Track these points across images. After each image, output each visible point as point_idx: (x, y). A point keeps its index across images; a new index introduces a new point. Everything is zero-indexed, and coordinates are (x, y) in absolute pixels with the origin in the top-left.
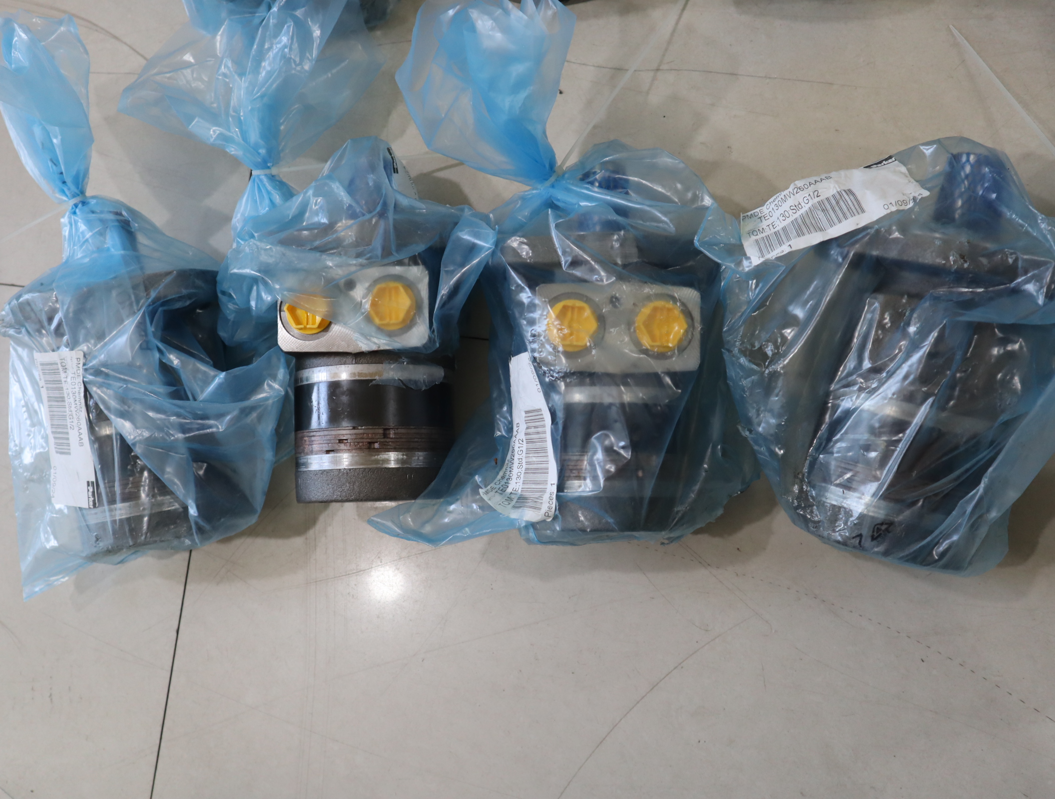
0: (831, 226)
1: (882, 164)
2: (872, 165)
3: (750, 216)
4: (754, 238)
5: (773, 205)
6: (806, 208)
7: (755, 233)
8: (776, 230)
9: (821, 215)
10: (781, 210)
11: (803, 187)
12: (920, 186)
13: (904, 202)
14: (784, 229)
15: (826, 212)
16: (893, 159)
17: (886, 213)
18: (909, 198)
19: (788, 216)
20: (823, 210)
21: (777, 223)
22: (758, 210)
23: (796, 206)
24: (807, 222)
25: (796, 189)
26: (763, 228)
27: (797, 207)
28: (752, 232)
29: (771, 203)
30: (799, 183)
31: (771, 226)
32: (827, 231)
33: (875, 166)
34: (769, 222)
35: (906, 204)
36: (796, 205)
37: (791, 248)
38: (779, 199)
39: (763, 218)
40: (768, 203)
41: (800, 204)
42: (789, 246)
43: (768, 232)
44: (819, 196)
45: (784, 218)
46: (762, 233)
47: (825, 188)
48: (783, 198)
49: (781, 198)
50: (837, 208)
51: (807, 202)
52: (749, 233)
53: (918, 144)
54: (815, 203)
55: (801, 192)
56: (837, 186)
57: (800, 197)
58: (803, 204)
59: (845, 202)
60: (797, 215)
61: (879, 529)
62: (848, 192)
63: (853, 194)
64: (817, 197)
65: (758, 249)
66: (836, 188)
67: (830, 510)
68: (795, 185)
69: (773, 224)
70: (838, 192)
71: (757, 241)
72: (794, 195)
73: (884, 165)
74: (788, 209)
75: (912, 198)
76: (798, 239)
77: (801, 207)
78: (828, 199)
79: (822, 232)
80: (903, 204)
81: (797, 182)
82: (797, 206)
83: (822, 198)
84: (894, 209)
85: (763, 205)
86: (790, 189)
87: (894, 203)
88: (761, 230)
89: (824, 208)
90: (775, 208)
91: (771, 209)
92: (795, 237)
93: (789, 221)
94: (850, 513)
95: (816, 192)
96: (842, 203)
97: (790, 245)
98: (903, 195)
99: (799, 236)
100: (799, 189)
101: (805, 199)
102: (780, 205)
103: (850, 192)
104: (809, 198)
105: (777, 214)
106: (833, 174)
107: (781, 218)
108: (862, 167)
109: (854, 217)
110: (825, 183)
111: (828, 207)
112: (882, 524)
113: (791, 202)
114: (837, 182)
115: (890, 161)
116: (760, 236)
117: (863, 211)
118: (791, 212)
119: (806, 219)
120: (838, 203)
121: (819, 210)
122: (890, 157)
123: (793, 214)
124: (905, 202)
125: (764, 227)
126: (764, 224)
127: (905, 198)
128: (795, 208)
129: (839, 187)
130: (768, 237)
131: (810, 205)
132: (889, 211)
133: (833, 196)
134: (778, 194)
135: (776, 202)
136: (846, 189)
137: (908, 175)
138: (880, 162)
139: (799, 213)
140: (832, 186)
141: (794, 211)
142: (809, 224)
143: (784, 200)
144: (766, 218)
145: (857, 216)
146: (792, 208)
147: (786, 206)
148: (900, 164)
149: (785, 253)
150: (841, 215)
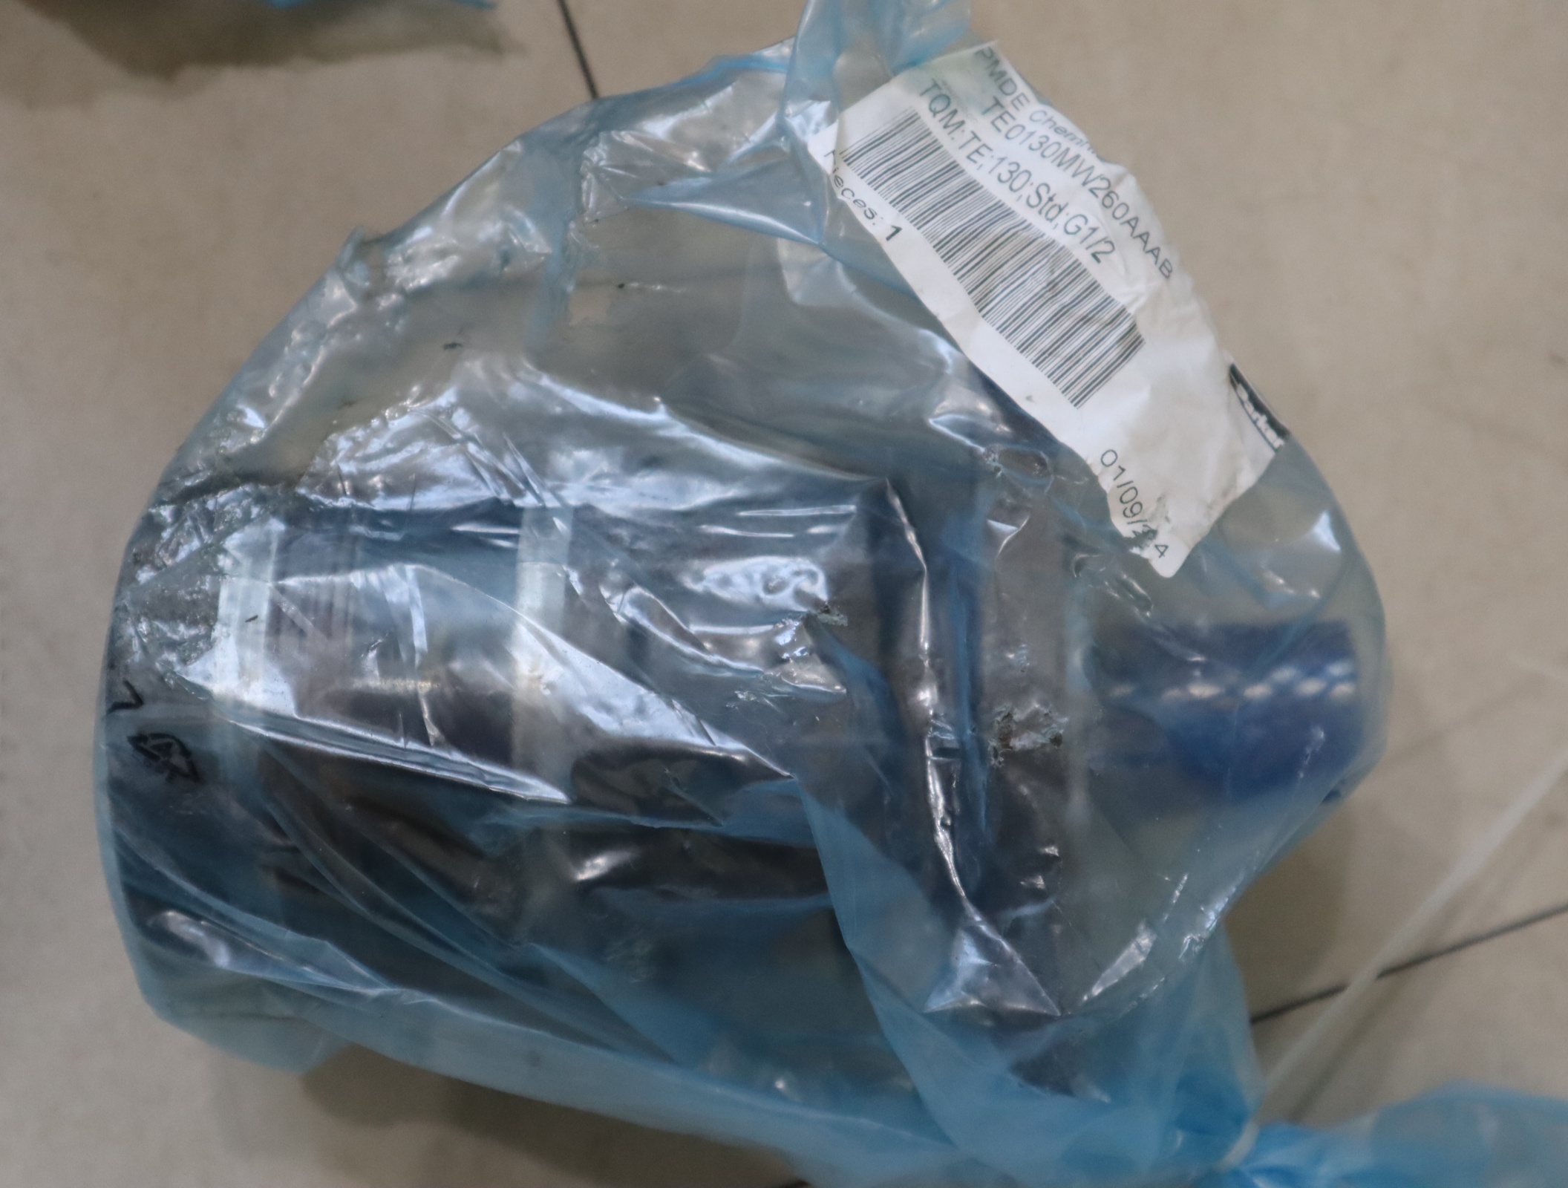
0: (1002, 329)
1: (1256, 415)
2: (1246, 386)
3: (998, 69)
4: (922, 106)
5: (1043, 130)
6: (1051, 231)
7: (939, 105)
8: (964, 164)
9: (1036, 282)
10: (1029, 160)
11: (1116, 203)
12: (1199, 539)
13: (1134, 507)
14: (971, 187)
15: (1049, 295)
16: (1278, 442)
17: (1089, 462)
18: (1153, 517)
19: (1015, 186)
20: (1052, 285)
21: (987, 161)
22: (1022, 87)
23: (1051, 199)
24: (1001, 253)
25: (1104, 184)
26: (962, 123)
27: (1049, 204)
28: (942, 96)
29: (1050, 124)
30: (1128, 190)
31: (975, 145)
32: (983, 320)
33: (1245, 396)
34: (988, 135)
35: (1128, 512)
36: (1057, 201)
37: (888, 239)
38: (1066, 144)
39: (997, 112)
40: (1051, 112)
41: (1061, 210)
42: (894, 230)
43: (953, 146)
44: (1098, 261)
45: (1005, 176)
46: (945, 127)
47: (1127, 269)
48: (1071, 155)
49: (1068, 150)
50: (1067, 323)
51: (1071, 228)
52: (936, 85)
53: (1341, 497)
54: (1069, 254)
55: (1096, 203)
56: (1142, 301)
57: (1085, 206)
58: (1062, 219)
59: (1096, 340)
60: (1023, 212)
61: (166, 749)
62: (1131, 338)
63: (1126, 355)
64: (1094, 255)
65: (879, 133)
66: (1136, 300)
67: (191, 594)
68: (1120, 179)
69: (983, 150)
70: (1123, 310)
71: (913, 119)
72: (1084, 184)
73: (1255, 422)
74: (1036, 179)
75: (1153, 526)
76: (928, 247)
77: (1050, 215)
78: (1094, 287)
79: (974, 309)
80: (1129, 506)
81: (1130, 182)
82: (1051, 204)
83: (1095, 271)
84: (1107, 483)
85: (1041, 98)
86: (1101, 168)
87: (1125, 478)
88: (957, 119)
89: (1061, 286)
90: (1035, 142)
91: (1030, 128)
92: (930, 237)
93: (1000, 193)
94: (193, 655)
95: (1107, 247)
96: (1088, 332)
97: (898, 230)
98: (1159, 499)
99: (938, 247)
100: (1106, 192)
101: (1080, 222)
102: (1047, 153)
103: (1132, 343)
104: (1085, 231)
105: (1016, 150)
106: (1181, 282)
107: (1004, 170)
108: (1231, 360)
109: (1049, 382)
110: (1142, 265)
111: (1066, 299)
112: (185, 752)
113: (1060, 181)
114: (1155, 299)
115: (1271, 434)
116: (933, 124)
117: (1078, 401)
118: (1029, 191)
119: (1008, 247)
120: (1086, 320)
121: (1052, 272)
122: (1281, 432)
123: (1023, 200)
124: (1136, 509)
125: (969, 126)
126: (978, 123)
127: (1150, 507)
128: (1045, 198)
129: (1141, 310)
130: (935, 147)
131: (1064, 240)
132: (1097, 469)
133: (1108, 301)
134: (1081, 136)
135: (1054, 137)
136: (1142, 329)
137: (1230, 498)
138: (1259, 407)
139: (1032, 217)
140: (1141, 287)
141: (1034, 201)
142: (993, 260)
143: (1063, 161)
144: (999, 123)
145: (1055, 390)
146: (1043, 191)
147: (1046, 172)
148: (1262, 467)
149: (867, 225)
150: (1045, 342)
